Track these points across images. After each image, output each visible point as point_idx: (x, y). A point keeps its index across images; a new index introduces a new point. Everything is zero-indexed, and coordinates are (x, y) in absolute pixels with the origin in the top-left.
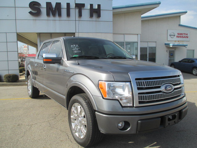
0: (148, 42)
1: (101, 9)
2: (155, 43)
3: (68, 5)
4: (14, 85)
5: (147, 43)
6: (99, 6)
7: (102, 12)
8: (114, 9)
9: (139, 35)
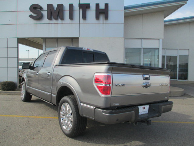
0: (178, 49)
1: (109, 9)
2: (188, 50)
3: (71, 6)
4: (9, 94)
5: (176, 51)
6: (107, 5)
7: (110, 13)
8: (125, 8)
9: (161, 40)
